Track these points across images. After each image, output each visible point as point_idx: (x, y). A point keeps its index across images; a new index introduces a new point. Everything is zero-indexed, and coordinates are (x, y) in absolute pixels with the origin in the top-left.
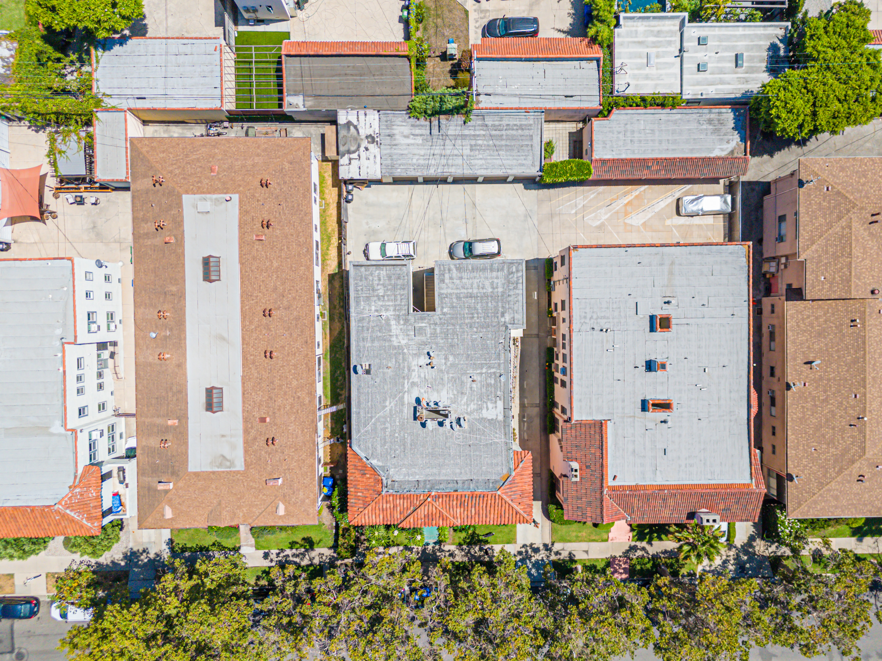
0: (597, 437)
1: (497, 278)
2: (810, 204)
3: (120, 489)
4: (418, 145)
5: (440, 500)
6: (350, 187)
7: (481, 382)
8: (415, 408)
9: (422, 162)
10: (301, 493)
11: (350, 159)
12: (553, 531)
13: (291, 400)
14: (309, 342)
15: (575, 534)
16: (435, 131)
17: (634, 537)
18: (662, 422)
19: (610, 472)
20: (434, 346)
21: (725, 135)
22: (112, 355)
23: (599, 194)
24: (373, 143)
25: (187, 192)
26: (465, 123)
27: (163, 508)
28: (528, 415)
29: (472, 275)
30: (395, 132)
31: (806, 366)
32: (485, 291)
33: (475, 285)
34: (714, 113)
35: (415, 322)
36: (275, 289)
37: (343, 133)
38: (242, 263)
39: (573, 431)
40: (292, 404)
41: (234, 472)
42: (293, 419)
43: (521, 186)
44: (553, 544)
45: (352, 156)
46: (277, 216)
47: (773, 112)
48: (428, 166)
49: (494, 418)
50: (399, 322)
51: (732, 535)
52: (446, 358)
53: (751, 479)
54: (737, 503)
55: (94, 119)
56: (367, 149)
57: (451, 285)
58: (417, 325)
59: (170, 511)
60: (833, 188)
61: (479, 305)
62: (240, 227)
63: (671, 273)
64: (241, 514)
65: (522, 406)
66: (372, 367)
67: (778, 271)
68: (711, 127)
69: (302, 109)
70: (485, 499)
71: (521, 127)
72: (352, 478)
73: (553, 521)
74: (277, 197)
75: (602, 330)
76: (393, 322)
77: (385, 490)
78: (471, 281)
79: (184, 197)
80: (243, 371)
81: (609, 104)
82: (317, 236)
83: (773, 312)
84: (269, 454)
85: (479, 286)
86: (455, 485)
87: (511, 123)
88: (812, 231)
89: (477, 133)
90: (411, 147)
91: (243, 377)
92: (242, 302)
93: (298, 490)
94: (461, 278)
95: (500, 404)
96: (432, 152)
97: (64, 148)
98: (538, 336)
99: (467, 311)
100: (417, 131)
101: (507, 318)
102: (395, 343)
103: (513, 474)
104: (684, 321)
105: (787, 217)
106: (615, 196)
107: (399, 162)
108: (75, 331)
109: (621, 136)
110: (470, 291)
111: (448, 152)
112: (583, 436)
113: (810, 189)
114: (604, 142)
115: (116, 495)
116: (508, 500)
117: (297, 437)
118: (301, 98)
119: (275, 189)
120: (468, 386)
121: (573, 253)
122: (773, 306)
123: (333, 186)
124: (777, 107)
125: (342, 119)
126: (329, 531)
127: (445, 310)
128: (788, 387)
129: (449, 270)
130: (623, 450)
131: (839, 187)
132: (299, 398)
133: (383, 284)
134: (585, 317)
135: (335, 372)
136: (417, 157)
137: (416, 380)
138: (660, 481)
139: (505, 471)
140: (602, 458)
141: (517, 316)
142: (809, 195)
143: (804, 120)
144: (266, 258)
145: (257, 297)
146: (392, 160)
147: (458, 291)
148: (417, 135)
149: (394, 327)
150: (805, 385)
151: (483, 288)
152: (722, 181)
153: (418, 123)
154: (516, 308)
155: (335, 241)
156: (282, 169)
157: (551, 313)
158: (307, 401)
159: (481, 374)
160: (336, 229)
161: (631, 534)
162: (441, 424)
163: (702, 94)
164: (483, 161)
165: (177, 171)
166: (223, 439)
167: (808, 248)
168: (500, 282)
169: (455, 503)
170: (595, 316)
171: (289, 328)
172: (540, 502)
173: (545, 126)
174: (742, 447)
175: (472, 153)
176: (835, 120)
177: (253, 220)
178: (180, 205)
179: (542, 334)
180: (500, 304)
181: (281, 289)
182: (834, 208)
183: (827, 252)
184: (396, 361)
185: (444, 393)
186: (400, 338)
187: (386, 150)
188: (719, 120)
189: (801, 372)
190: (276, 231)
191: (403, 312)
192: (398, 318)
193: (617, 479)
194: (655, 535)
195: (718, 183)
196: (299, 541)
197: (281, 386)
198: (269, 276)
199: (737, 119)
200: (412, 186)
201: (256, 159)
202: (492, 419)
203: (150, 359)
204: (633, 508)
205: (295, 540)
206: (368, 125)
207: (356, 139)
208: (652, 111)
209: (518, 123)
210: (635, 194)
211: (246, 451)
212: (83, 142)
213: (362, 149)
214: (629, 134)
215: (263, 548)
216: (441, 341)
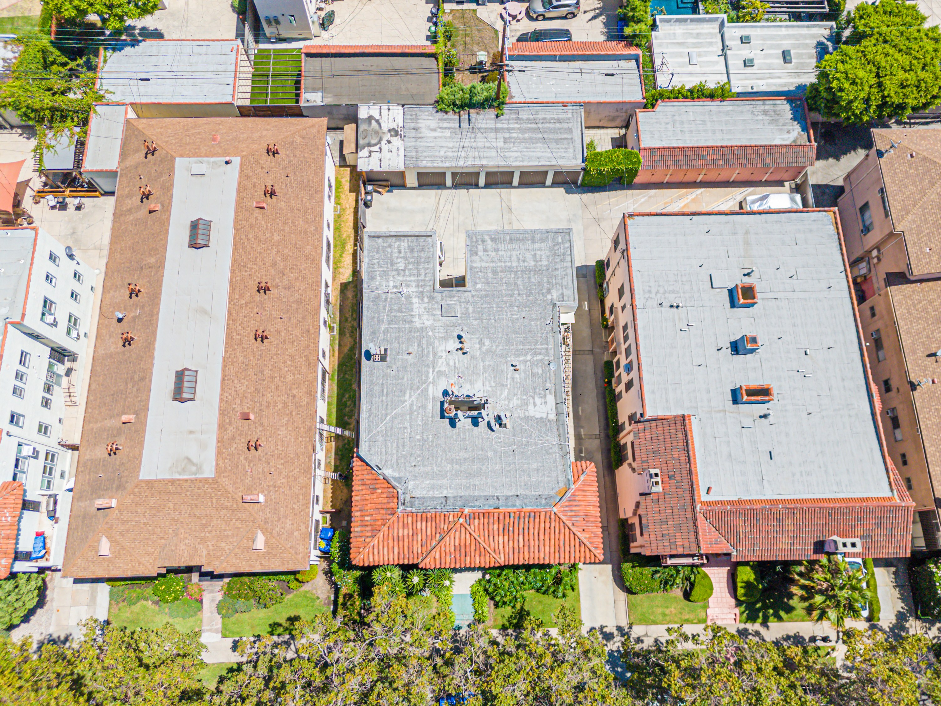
0: (680, 435)
1: (540, 249)
2: (895, 173)
3: (46, 526)
4: (446, 138)
5: (476, 521)
6: (370, 188)
7: (525, 371)
8: (442, 403)
9: (450, 154)
10: (289, 522)
11: (370, 152)
12: (630, 608)
13: (283, 398)
14: (312, 331)
15: (660, 610)
16: (465, 125)
17: (742, 614)
18: (761, 417)
19: (702, 484)
20: (465, 328)
21: (783, 125)
22: (69, 372)
23: (650, 197)
24: (396, 135)
25: (181, 156)
26: (497, 116)
27: (99, 541)
28: (586, 449)
29: (510, 246)
30: (420, 125)
31: (929, 359)
32: (526, 264)
33: (514, 258)
34: (769, 105)
35: (442, 299)
36: (274, 264)
37: (362, 127)
38: (237, 229)
39: (648, 433)
40: (284, 403)
41: (201, 480)
42: (284, 421)
43: (562, 190)
44: (630, 628)
45: (372, 149)
46: (284, 187)
47: (834, 84)
48: (458, 158)
49: (544, 416)
50: (422, 300)
51: (875, 607)
52: (481, 343)
53: (892, 490)
54: (879, 525)
55: (92, 112)
56: (389, 142)
57: (484, 258)
58: (443, 303)
59: (108, 545)
60: (918, 154)
61: (520, 280)
62: (239, 190)
63: (747, 243)
64: (205, 553)
65: (578, 438)
66: (388, 352)
67: (870, 270)
68: (767, 118)
69: (319, 103)
70: (537, 520)
71: (559, 121)
72: (357, 498)
73: (629, 591)
74: (285, 168)
75: (672, 306)
76: (415, 300)
77: (401, 508)
78: (509, 253)
79: (177, 159)
80: (226, 352)
81: (653, 97)
82: (328, 234)
83: (873, 315)
84: (250, 462)
85: (518, 259)
86: (497, 502)
87: (548, 117)
88: (903, 201)
89: (511, 126)
90: (438, 140)
91: (225, 359)
92: (233, 272)
93: (286, 517)
94: (497, 250)
95: (551, 399)
96: (462, 144)
97: (53, 143)
98: (592, 352)
99: (505, 287)
100: (445, 125)
101: (555, 294)
102: (418, 325)
103: (573, 486)
104: (771, 295)
105: (870, 204)
106: (668, 200)
107: (425, 154)
108: (24, 309)
109: (670, 127)
110: (509, 264)
111: (480, 145)
112: (661, 438)
113: (892, 158)
114: (651, 133)
115: (38, 535)
116: (567, 522)
117: (288, 446)
118: (320, 94)
119: (283, 160)
120: (509, 376)
121: (629, 222)
122: (872, 309)
123: (351, 191)
124: (838, 79)
125: (363, 113)
126: (324, 609)
127: (479, 286)
128: (913, 387)
129: (483, 241)
130: (716, 454)
131: (925, 153)
132: (294, 396)
133: (404, 257)
134: (650, 292)
135: (343, 395)
136: (445, 149)
137: (443, 369)
138: (769, 494)
139: (562, 485)
140: (689, 462)
141: (566, 292)
142: (892, 164)
143: (869, 93)
144: (267, 229)
145: (251, 269)
146: (417, 152)
147: (494, 265)
148: (446, 128)
149: (416, 306)
150: (933, 382)
151: (524, 261)
152: (787, 184)
153: (446, 116)
154: (564, 283)
155: (350, 248)
156: (293, 142)
157: (605, 319)
158: (304, 403)
159: (525, 362)
160: (352, 235)
161: (737, 611)
162: (475, 423)
163: (752, 88)
164: (519, 154)
165: (174, 141)
166: (192, 436)
167: (903, 219)
168: (543, 254)
169: (496, 527)
170: (661, 291)
171: (288, 311)
172: (609, 567)
173: (586, 131)
174: (872, 450)
175: (506, 146)
176: (904, 91)
177: (254, 186)
178: (171, 170)
179: (597, 350)
180: (545, 279)
181: (281, 265)
182: (923, 174)
183: (926, 222)
184: (418, 346)
185: (479, 385)
186: (424, 317)
187: (410, 143)
188: (775, 111)
189: (926, 366)
190: (280, 202)
191: (428, 288)
192: (421, 295)
193: (712, 492)
194: (771, 611)
195: (783, 186)
196: (283, 622)
197: (272, 377)
198: (268, 249)
199: (794, 110)
200: (439, 191)
201: (264, 133)
202: (542, 418)
203: (112, 349)
204: (738, 533)
205: (278, 620)
206: (391, 119)
207: (377, 133)
208: (701, 103)
209: (556, 117)
210: (691, 197)
211: (219, 453)
212: (77, 137)
213: (384, 142)
214: (677, 125)
215: (233, 633)
216: (475, 322)
